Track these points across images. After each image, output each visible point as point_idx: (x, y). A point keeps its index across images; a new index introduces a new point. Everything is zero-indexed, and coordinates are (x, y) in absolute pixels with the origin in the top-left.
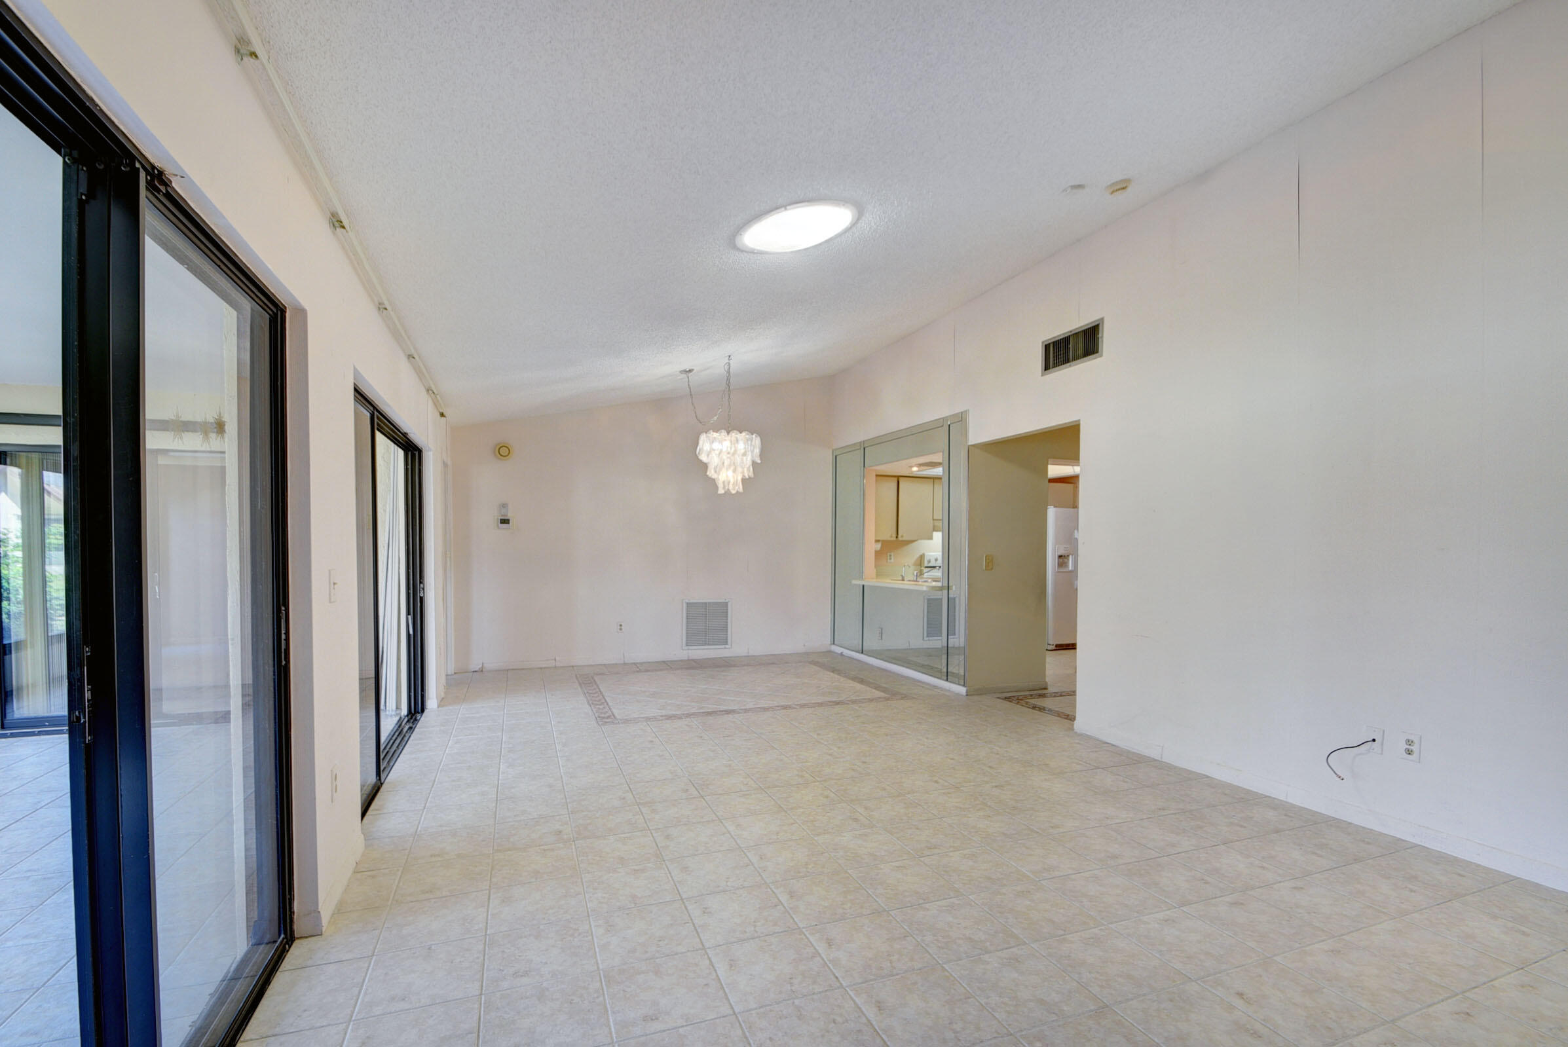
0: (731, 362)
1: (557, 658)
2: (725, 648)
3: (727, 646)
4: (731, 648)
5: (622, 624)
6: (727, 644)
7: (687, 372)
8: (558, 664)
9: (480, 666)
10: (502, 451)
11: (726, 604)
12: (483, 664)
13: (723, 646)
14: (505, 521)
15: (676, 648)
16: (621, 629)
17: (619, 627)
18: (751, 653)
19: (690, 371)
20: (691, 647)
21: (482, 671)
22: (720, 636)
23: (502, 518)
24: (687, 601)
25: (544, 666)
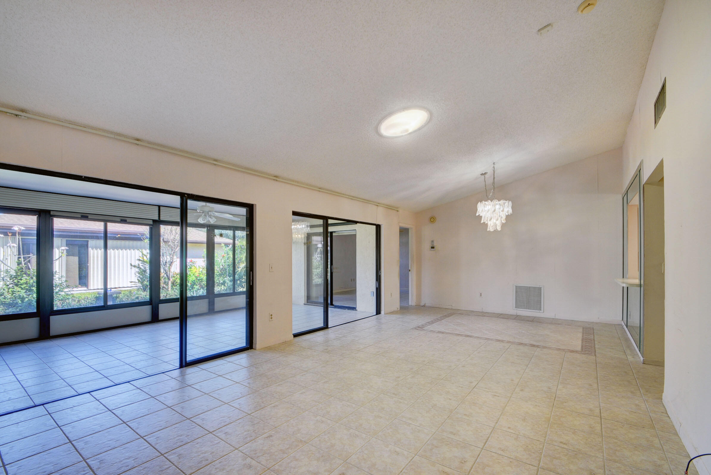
0: (495, 166)
1: (453, 305)
2: (539, 312)
3: (540, 311)
4: (544, 312)
5: (482, 293)
6: (541, 310)
7: (484, 174)
8: (453, 308)
9: (424, 304)
10: (432, 220)
11: (540, 289)
12: (425, 303)
13: (538, 311)
14: (433, 248)
15: (510, 308)
16: (481, 296)
17: (480, 295)
18: (557, 317)
19: (485, 173)
20: (518, 309)
21: (425, 306)
22: (538, 305)
23: (432, 246)
24: (516, 285)
25: (447, 308)
